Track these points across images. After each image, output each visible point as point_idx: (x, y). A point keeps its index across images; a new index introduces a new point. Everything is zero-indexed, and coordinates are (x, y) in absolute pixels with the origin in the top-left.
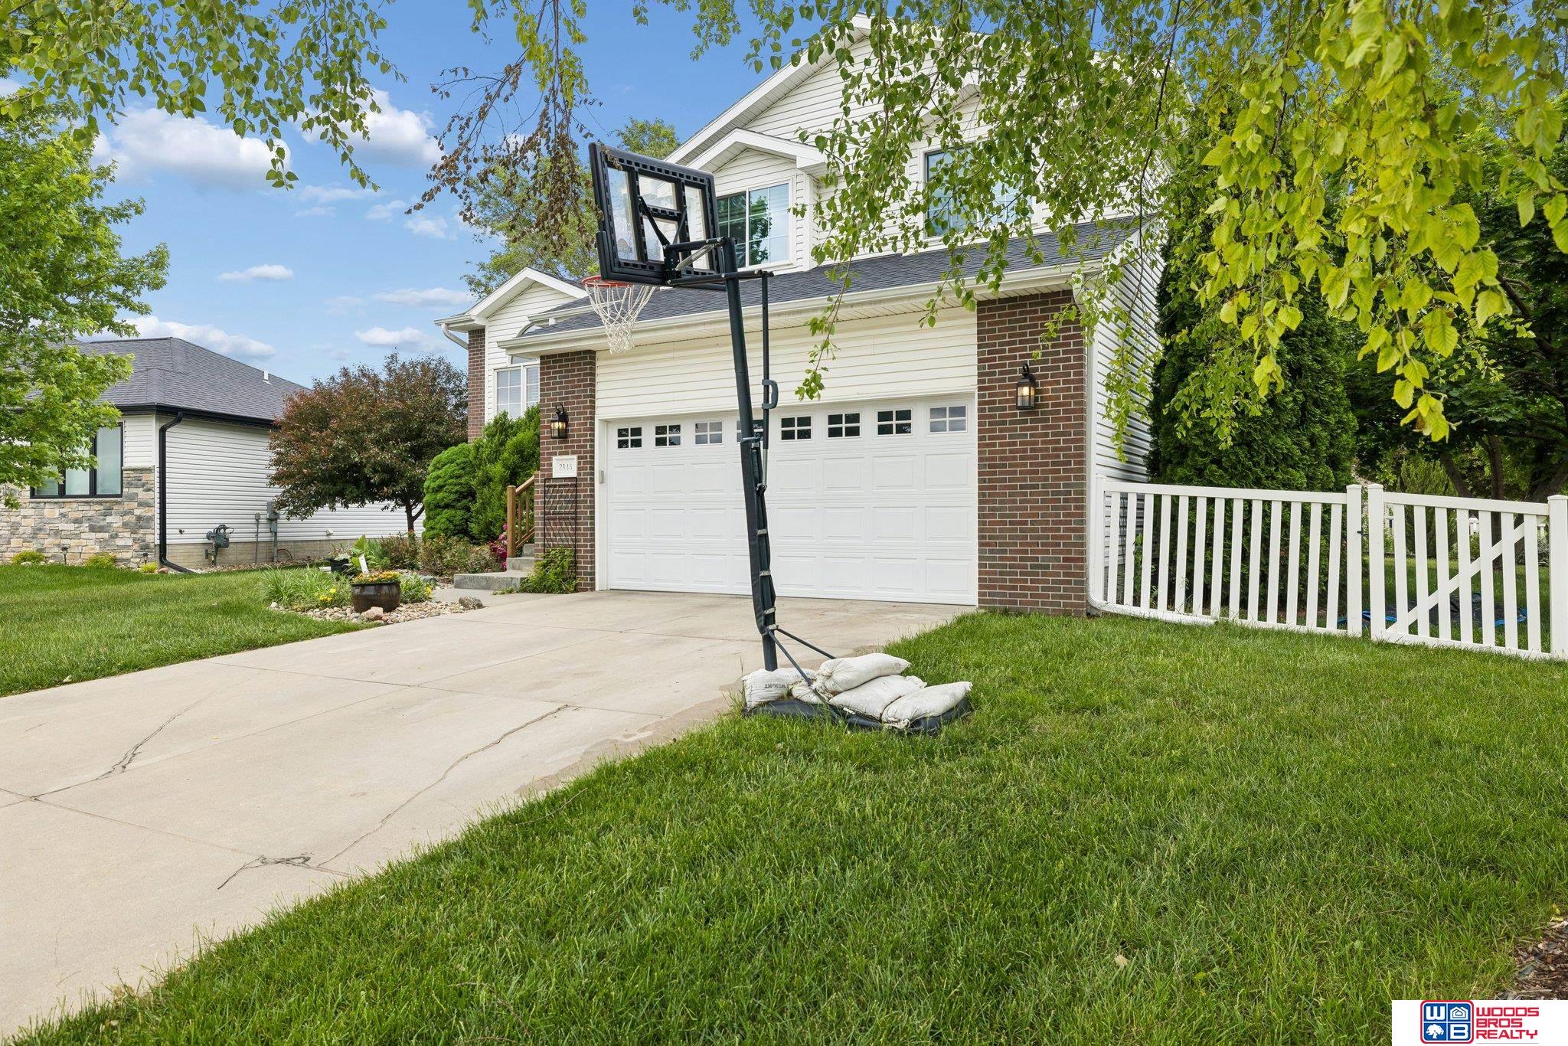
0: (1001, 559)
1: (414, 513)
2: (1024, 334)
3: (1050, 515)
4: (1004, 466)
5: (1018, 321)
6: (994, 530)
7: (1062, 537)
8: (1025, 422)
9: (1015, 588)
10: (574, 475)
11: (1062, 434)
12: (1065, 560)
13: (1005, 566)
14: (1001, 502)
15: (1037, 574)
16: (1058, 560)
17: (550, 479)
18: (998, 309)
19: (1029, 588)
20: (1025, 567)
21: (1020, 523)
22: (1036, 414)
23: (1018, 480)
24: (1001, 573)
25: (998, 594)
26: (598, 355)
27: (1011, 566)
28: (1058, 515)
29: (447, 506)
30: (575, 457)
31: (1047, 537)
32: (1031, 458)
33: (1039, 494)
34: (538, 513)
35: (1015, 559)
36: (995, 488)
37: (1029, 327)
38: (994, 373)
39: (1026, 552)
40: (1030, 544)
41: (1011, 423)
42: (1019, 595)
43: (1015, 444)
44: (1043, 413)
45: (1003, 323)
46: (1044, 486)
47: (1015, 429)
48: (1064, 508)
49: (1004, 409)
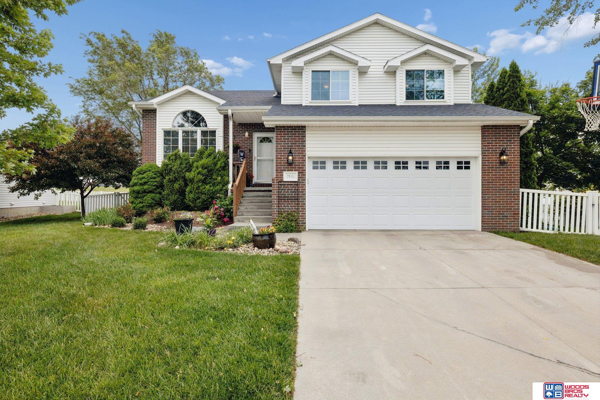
0: (491, 214)
1: (85, 194)
2: (500, 138)
3: (509, 199)
4: (493, 182)
5: (497, 133)
6: (489, 204)
7: (513, 207)
8: (500, 168)
9: (496, 224)
10: (297, 180)
11: (513, 172)
12: (514, 214)
13: (493, 216)
14: (492, 195)
15: (504, 219)
16: (511, 214)
17: (282, 181)
18: (491, 129)
19: (501, 224)
20: (500, 217)
21: (498, 202)
22: (504, 165)
23: (497, 187)
24: (491, 219)
25: (490, 226)
26: (306, 128)
27: (495, 216)
28: (511, 199)
29: (150, 192)
30: (297, 172)
31: (508, 207)
32: (502, 180)
33: (505, 192)
34: (275, 197)
35: (496, 214)
36: (489, 190)
37: (502, 136)
38: (489, 151)
39: (500, 212)
40: (502, 209)
41: (495, 168)
42: (497, 226)
43: (496, 175)
44: (506, 165)
45: (493, 133)
46: (507, 190)
47: (497, 170)
48: (513, 197)
49: (493, 163)
